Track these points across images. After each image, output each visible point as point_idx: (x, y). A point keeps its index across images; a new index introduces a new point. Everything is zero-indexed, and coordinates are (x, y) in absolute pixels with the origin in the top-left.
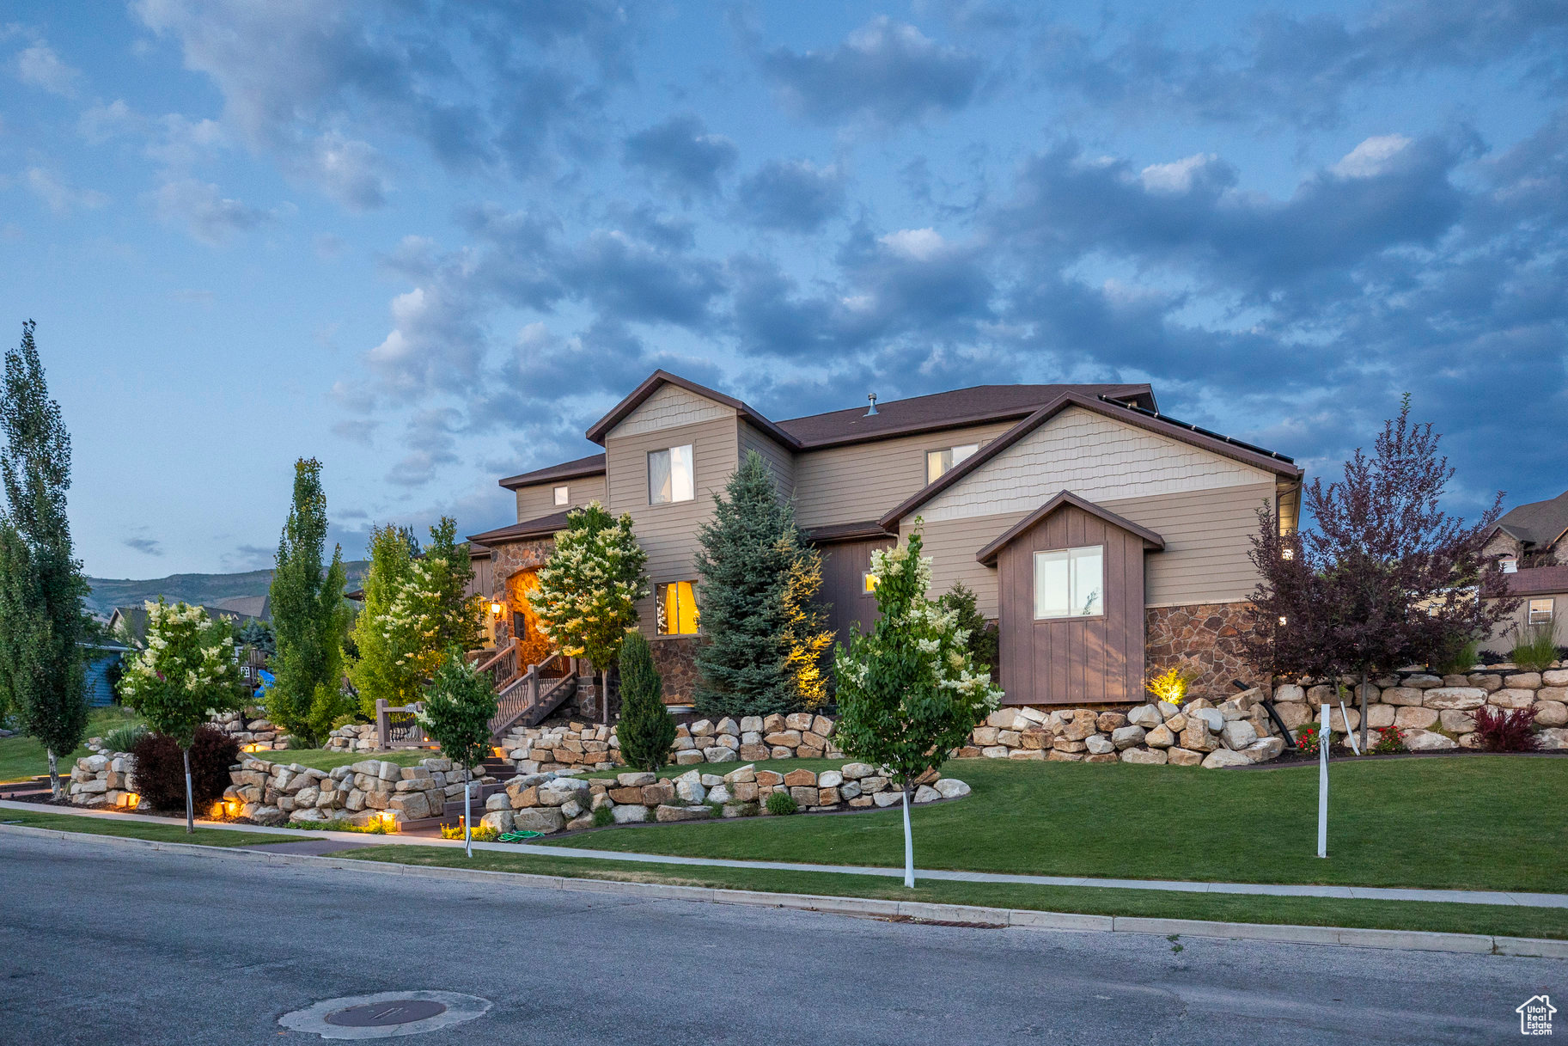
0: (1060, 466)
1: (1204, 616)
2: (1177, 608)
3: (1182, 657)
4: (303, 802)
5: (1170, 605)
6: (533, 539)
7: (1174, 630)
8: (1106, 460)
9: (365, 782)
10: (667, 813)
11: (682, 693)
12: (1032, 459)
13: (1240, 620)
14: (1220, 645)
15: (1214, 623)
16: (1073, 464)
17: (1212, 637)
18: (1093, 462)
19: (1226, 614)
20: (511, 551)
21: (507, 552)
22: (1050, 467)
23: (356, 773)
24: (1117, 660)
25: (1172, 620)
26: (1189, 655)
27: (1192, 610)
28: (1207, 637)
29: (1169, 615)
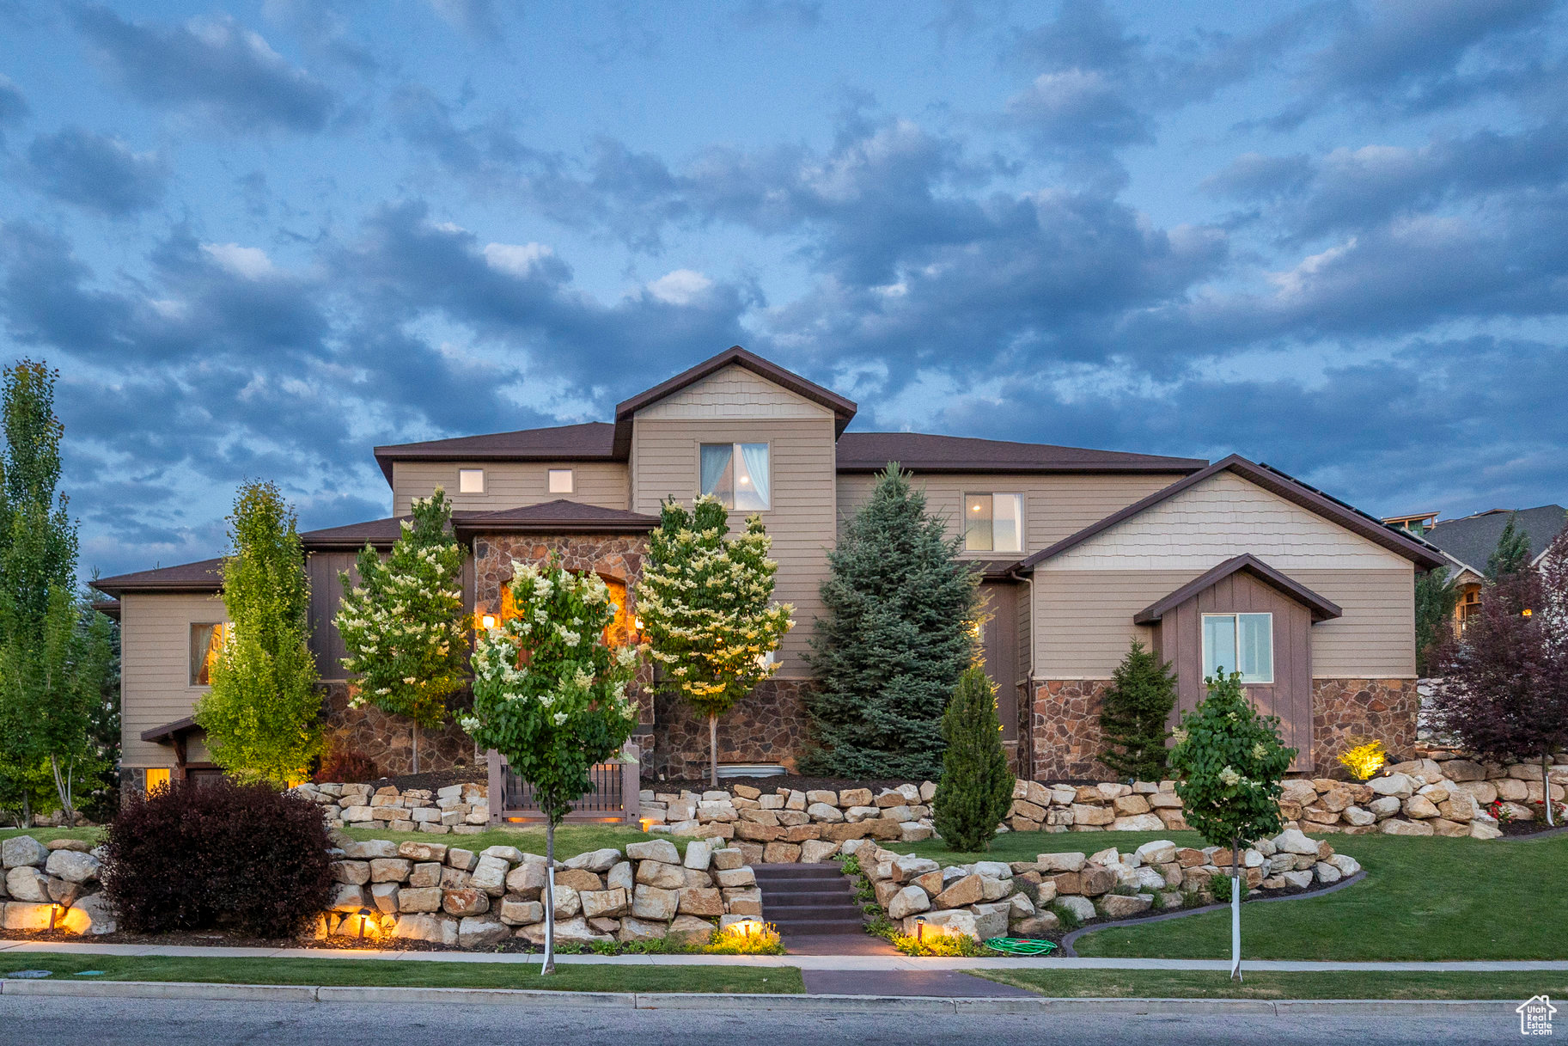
0: (1214, 528)
1: (1355, 690)
2: (1329, 681)
3: (1334, 728)
4: (565, 909)
5: (1325, 677)
6: (562, 533)
7: (1327, 702)
8: (1259, 528)
9: (663, 874)
10: (1124, 905)
11: (745, 749)
12: (1184, 518)
13: (1386, 696)
14: (1369, 718)
15: (1363, 697)
16: (1227, 529)
17: (1363, 711)
18: (1246, 529)
19: (1373, 689)
20: (513, 546)
21: (506, 547)
22: (1203, 528)
23: (639, 861)
24: (1286, 730)
25: (1325, 693)
26: (1341, 727)
27: (1343, 683)
28: (1358, 710)
29: (1322, 688)
